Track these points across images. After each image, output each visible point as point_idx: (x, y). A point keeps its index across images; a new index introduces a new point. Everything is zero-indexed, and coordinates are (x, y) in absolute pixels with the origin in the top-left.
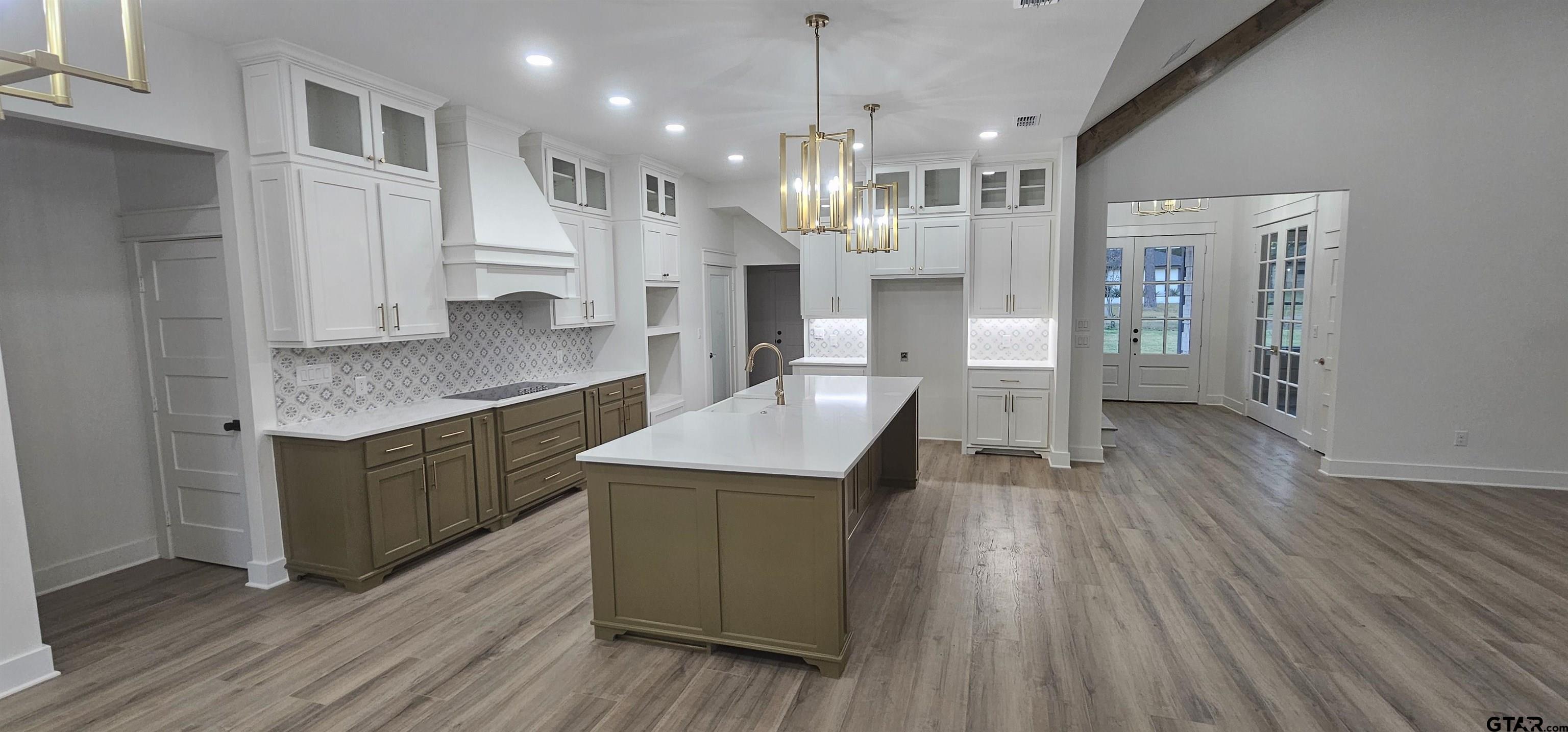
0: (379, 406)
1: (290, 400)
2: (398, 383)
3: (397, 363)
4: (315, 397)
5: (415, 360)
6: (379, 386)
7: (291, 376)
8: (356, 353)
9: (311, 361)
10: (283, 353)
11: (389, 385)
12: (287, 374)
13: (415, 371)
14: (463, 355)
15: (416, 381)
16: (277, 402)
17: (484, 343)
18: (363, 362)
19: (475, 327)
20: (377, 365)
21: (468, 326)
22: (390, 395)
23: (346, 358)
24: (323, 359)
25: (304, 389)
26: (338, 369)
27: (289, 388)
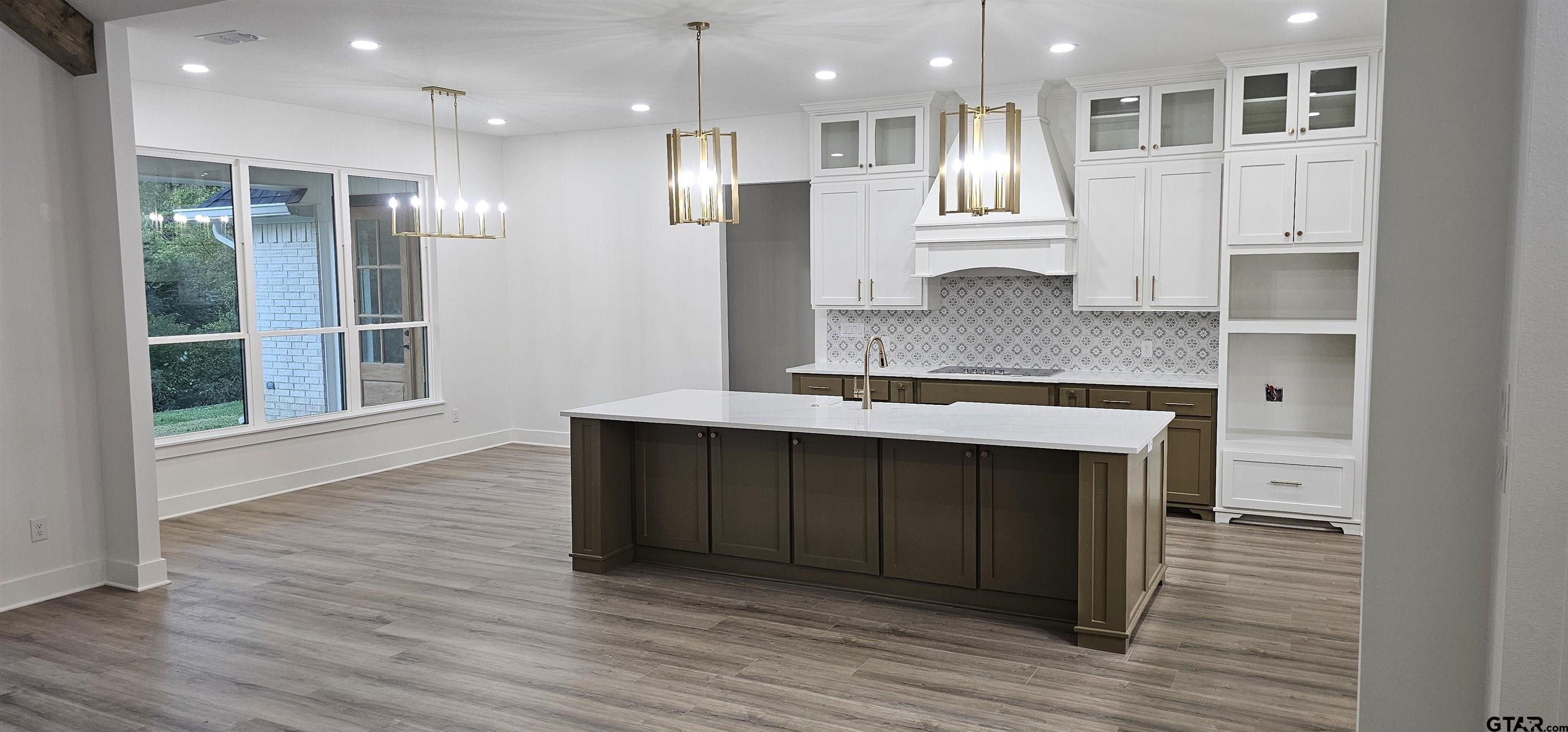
0: (899, 363)
1: (836, 345)
2: (918, 347)
3: (918, 329)
4: (852, 346)
5: (935, 329)
6: (901, 347)
7: (837, 329)
8: (884, 317)
9: (851, 320)
10: (833, 312)
11: (909, 347)
12: (835, 328)
13: (935, 339)
14: (989, 330)
15: (935, 347)
16: (828, 345)
17: (1018, 321)
18: (889, 325)
19: (1008, 302)
20: (901, 329)
21: (999, 302)
22: (909, 356)
23: (876, 320)
24: (860, 319)
25: (845, 339)
26: (869, 328)
27: (835, 337)
